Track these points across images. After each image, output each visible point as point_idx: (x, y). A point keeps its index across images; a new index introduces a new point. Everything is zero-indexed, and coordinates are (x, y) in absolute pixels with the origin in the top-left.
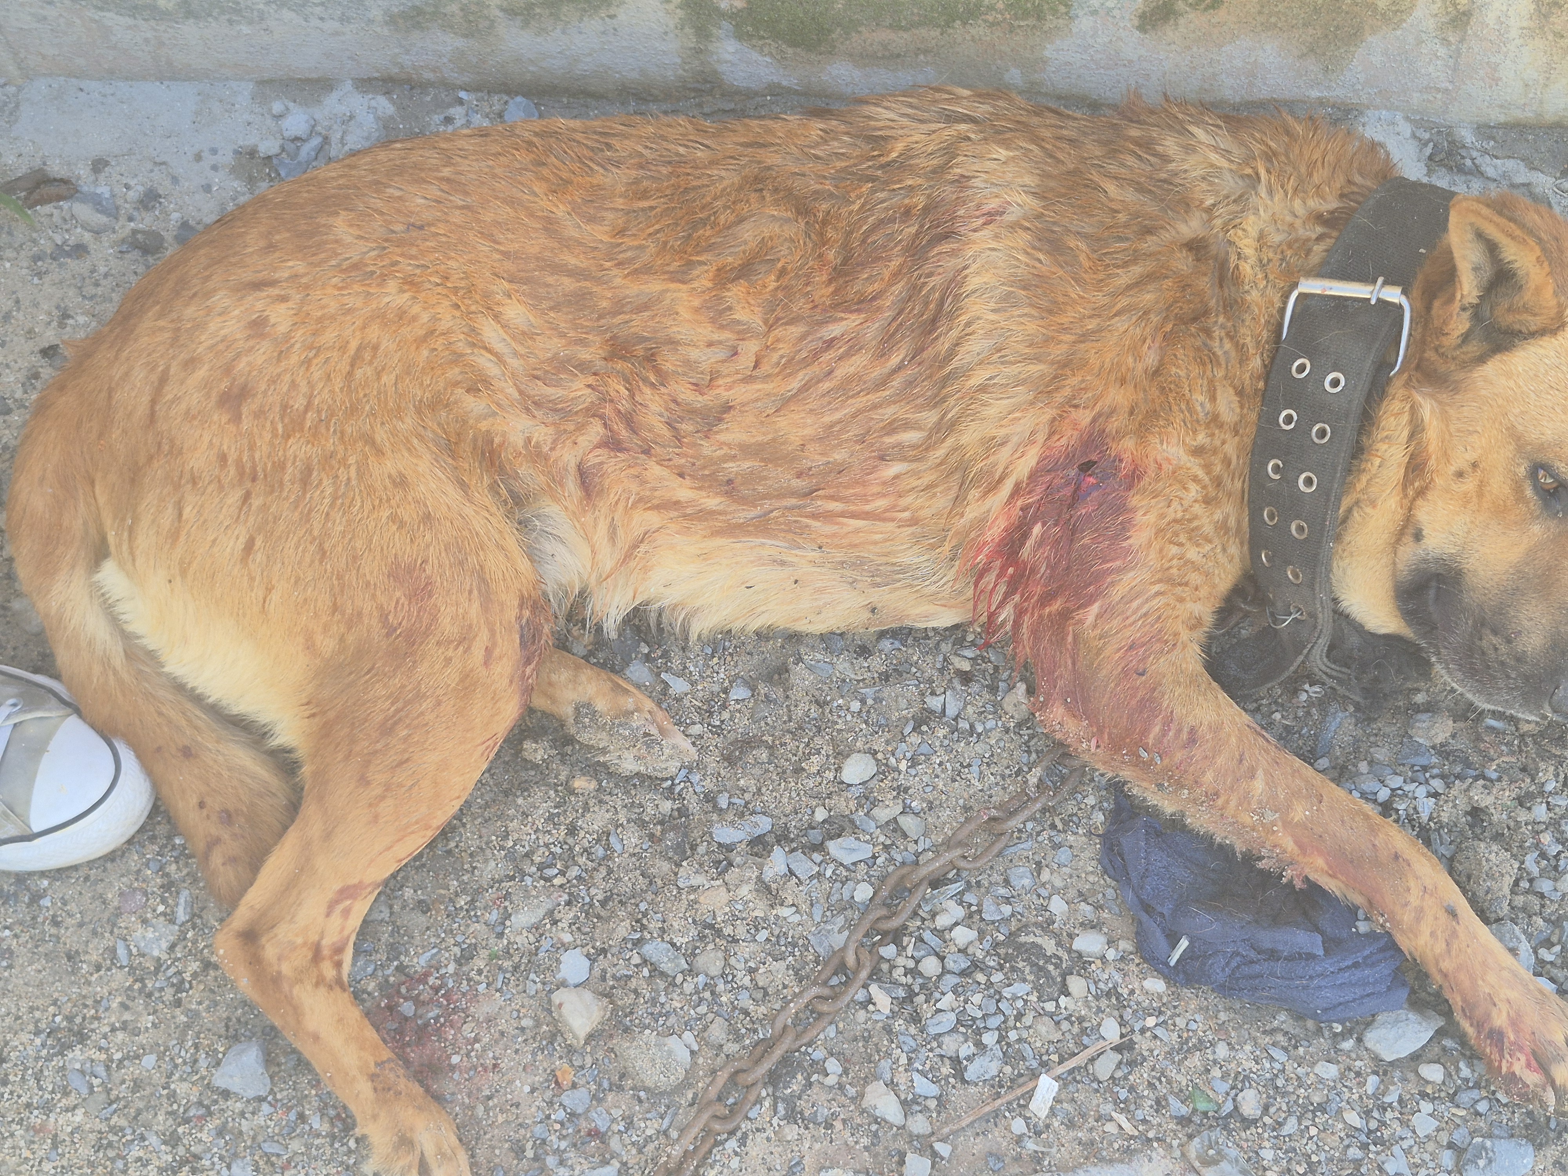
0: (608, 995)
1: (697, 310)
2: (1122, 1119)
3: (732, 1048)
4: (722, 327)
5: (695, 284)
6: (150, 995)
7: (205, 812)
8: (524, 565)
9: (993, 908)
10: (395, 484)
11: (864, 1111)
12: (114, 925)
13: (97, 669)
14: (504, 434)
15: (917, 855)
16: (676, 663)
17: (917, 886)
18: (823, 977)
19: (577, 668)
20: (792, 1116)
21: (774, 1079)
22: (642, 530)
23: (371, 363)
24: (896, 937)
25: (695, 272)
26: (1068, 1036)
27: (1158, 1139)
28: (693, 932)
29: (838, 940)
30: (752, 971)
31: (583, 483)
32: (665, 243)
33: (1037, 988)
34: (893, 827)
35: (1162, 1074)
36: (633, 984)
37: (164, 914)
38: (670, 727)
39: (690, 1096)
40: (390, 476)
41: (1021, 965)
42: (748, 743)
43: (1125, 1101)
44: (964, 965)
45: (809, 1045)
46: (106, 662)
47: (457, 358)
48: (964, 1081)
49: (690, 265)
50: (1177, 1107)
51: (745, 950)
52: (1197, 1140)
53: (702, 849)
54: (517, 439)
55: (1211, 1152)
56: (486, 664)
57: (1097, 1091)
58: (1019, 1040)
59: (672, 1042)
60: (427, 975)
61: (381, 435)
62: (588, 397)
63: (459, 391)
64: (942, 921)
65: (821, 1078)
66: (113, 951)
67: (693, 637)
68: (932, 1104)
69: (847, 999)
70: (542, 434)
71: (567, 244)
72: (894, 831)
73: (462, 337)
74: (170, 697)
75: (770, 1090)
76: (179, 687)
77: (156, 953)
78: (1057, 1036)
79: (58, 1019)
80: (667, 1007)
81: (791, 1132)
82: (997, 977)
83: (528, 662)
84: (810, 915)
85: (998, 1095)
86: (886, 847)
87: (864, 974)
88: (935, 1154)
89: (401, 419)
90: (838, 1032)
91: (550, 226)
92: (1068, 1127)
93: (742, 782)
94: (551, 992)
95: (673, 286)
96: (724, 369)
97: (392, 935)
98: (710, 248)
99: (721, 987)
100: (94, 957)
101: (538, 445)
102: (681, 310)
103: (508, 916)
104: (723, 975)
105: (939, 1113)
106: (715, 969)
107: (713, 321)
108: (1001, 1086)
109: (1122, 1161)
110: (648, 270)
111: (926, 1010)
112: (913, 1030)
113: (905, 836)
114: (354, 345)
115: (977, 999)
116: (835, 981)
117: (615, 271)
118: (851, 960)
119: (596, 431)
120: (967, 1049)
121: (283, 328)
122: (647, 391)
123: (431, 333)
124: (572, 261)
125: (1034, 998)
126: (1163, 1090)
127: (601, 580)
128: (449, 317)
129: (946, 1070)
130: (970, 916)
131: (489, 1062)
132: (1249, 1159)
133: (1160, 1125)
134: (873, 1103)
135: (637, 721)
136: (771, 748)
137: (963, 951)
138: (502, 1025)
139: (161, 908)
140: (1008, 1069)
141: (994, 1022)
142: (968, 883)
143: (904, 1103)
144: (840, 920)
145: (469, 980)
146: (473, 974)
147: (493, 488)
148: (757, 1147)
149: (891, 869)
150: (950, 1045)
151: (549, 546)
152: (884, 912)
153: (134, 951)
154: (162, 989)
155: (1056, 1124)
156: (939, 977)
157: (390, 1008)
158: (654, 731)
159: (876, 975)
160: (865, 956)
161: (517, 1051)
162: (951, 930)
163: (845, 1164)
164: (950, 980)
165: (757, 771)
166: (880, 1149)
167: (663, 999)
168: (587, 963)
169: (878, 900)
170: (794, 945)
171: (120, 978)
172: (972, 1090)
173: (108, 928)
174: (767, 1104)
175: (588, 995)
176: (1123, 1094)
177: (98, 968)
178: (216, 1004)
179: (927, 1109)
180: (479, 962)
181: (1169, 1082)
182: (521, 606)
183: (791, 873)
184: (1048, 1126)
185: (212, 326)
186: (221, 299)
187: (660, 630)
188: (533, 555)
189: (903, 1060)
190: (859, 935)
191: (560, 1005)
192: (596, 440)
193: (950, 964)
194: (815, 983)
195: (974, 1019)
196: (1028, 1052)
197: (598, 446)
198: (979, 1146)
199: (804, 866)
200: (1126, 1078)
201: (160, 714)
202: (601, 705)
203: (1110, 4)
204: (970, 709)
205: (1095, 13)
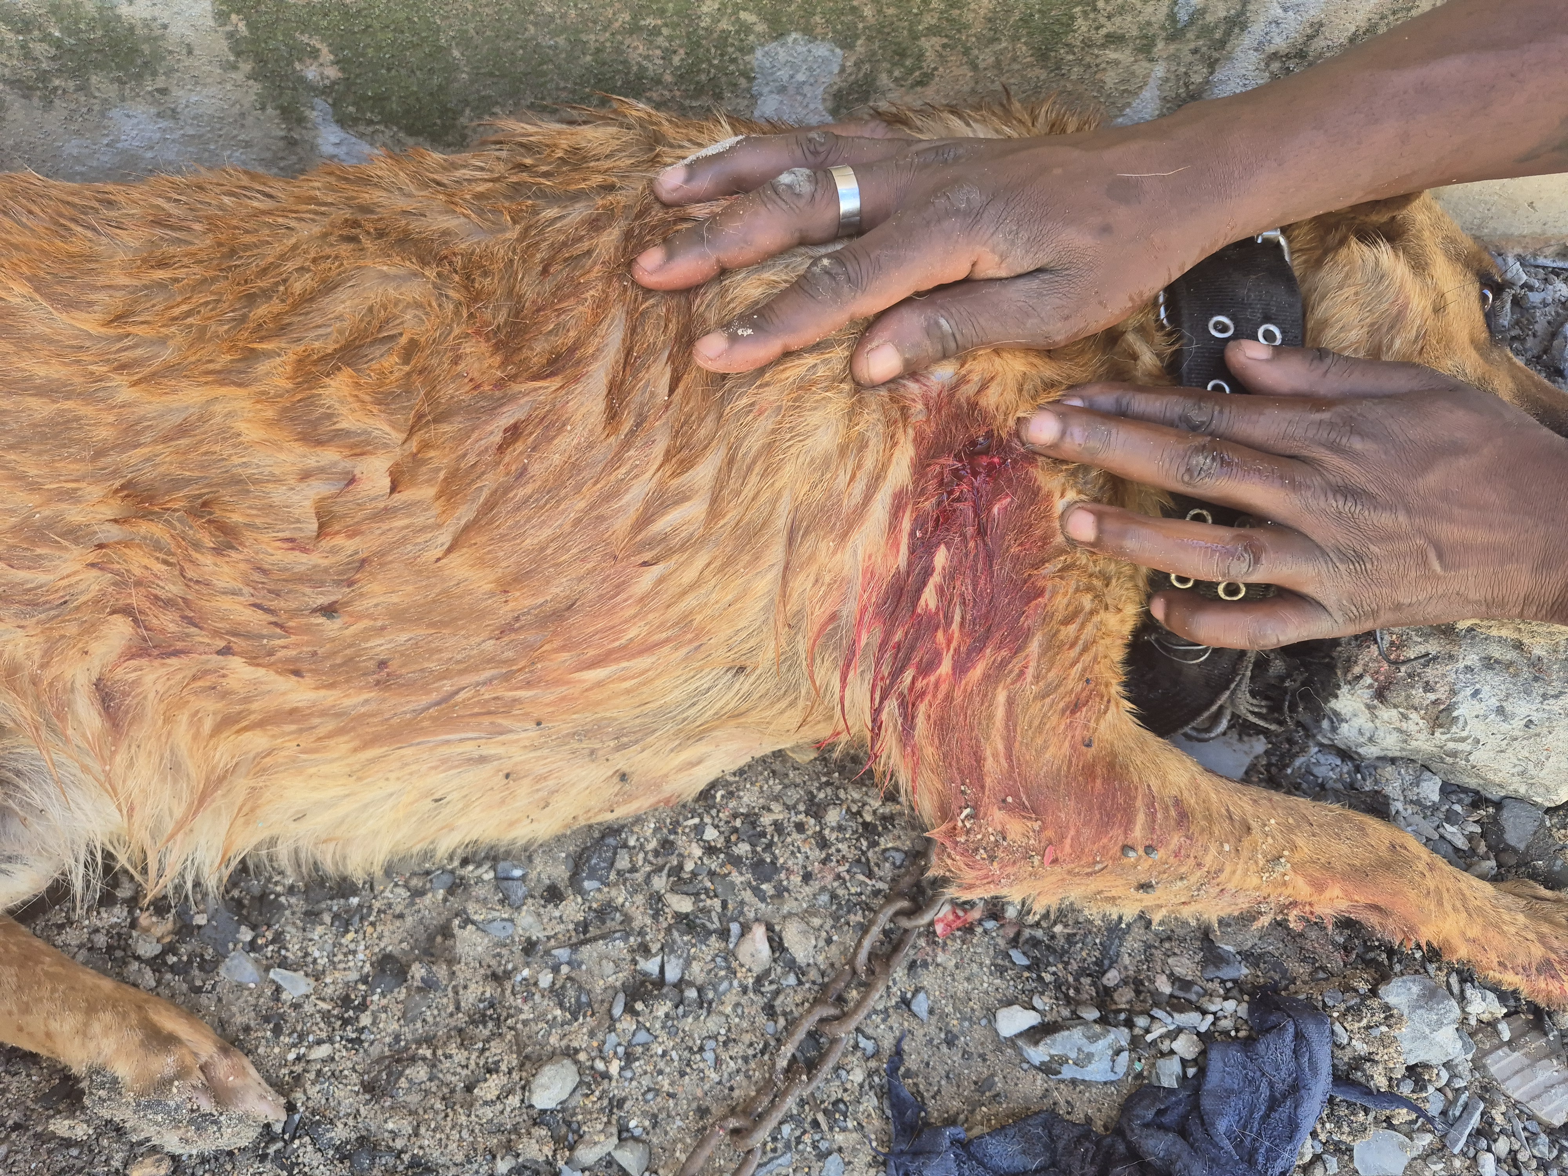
34: (607, 1165)
42: (399, 1059)
72: (609, 1169)
203: (801, 77)
204: (696, 967)
205: (782, 90)
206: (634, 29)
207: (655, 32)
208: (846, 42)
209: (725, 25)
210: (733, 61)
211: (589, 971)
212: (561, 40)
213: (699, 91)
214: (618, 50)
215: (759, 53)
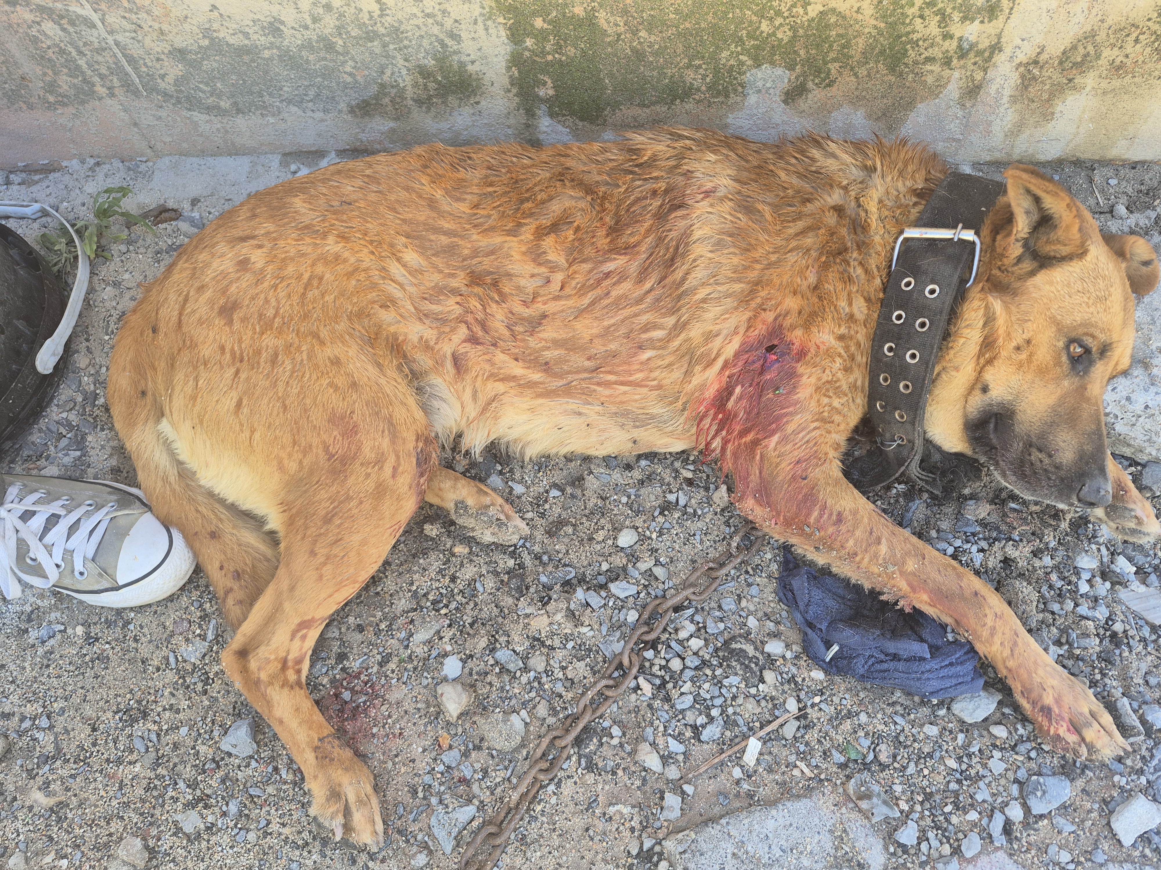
0: (473, 686)
1: (524, 254)
2: (802, 765)
3: (551, 720)
4: (540, 264)
5: (523, 237)
6: (188, 687)
7: (223, 572)
8: (419, 414)
9: (713, 625)
10: (332, 363)
11: (636, 763)
12: (169, 642)
13: (160, 484)
14: (406, 335)
15: (665, 591)
16: (517, 476)
17: (666, 612)
18: (609, 672)
19: (456, 479)
20: (591, 767)
21: (578, 742)
22: (493, 393)
24: (653, 645)
25: (524, 229)
26: (766, 710)
27: (828, 780)
28: (527, 643)
29: (618, 647)
30: (563, 668)
31: (456, 364)
32: (504, 212)
33: (745, 679)
34: (649, 574)
35: (827, 734)
36: (489, 678)
37: (200, 635)
39: (525, 753)
40: (329, 358)
41: (734, 664)
42: (561, 523)
43: (804, 753)
44: (697, 664)
45: (601, 717)
46: (165, 479)
47: (374, 286)
48: (700, 741)
49: (520, 225)
50: (838, 757)
51: (559, 654)
52: (853, 780)
53: (532, 590)
54: (414, 338)
55: (863, 789)
56: (393, 476)
57: (785, 746)
58: (735, 713)
59: (514, 717)
60: (360, 673)
62: (458, 310)
63: (376, 306)
64: (683, 635)
65: (609, 740)
66: (167, 659)
67: (527, 459)
68: (681, 758)
69: (624, 687)
70: (430, 334)
71: (441, 214)
72: (650, 576)
73: (377, 273)
74: (205, 500)
75: (576, 750)
76: (211, 494)
77: (193, 660)
78: (758, 710)
79: (131, 702)
80: (510, 693)
81: (590, 778)
82: (718, 672)
83: (422, 475)
84: (600, 631)
85: (722, 751)
86: (645, 586)
87: (634, 671)
88: (683, 792)
90: (619, 708)
91: (432, 204)
92: (769, 772)
93: (557, 547)
94: (437, 684)
95: (508, 238)
97: (339, 648)
98: (531, 215)
99: (544, 679)
100: (156, 663)
101: (427, 341)
102: (513, 253)
103: (412, 635)
104: (546, 671)
105: (685, 763)
106: (541, 668)
107: (534, 260)
108: (724, 744)
109: (805, 797)
110: (492, 229)
111: (674, 694)
112: (666, 707)
113: (657, 579)
114: (306, 276)
115: (706, 686)
116: (616, 674)
117: (474, 231)
118: (626, 662)
119: (463, 332)
120: (701, 720)
121: (259, 265)
122: (494, 306)
124: (447, 225)
125: (743, 685)
126: (827, 744)
127: (469, 425)
128: (368, 260)
129: (689, 734)
130: (699, 630)
131: (397, 732)
132: (886, 791)
133: (827, 769)
134: (642, 758)
135: (492, 511)
136: (574, 525)
137: (696, 654)
138: (406, 706)
139: (198, 631)
140: (728, 733)
141: (718, 702)
142: (696, 608)
143: (662, 757)
144: (618, 634)
145: (386, 676)
146: (388, 673)
147: (400, 368)
148: (568, 789)
149: (649, 600)
150: (690, 718)
151: (436, 403)
152: (645, 629)
153: (180, 659)
154: (195, 683)
155: (761, 770)
156: (682, 671)
157: (337, 695)
158: (502, 517)
159: (642, 669)
160: (635, 658)
161: (414, 724)
162: (688, 640)
163: (626, 801)
164: (689, 673)
165: (566, 540)
166: (647, 788)
167: (508, 688)
168: (460, 664)
169: (641, 621)
170: (590, 650)
171: (171, 676)
172: (705, 746)
173: (165, 644)
174: (574, 759)
175: (459, 687)
176: (802, 748)
177: (158, 669)
178: (228, 692)
179: (677, 761)
180: (392, 665)
181: (831, 740)
182: (417, 440)
183: (588, 604)
184: (755, 772)
185: (215, 265)
186: (222, 247)
187: (509, 456)
188: (426, 409)
189: (661, 728)
190: (631, 645)
191: (442, 694)
192: (463, 337)
193: (688, 663)
194: (603, 677)
195: (705, 700)
196: (741, 722)
197: (465, 341)
198: (712, 786)
199: (595, 600)
200: (802, 737)
201: (197, 511)
202: (470, 502)
203: (768, 85)
204: (693, 501)
205: (759, 91)
206: (689, 66)
207: (699, 67)
208: (791, 67)
209: (732, 62)
210: (736, 79)
211: (644, 499)
212: (655, 73)
213: (719, 94)
214: (681, 77)
215: (748, 75)
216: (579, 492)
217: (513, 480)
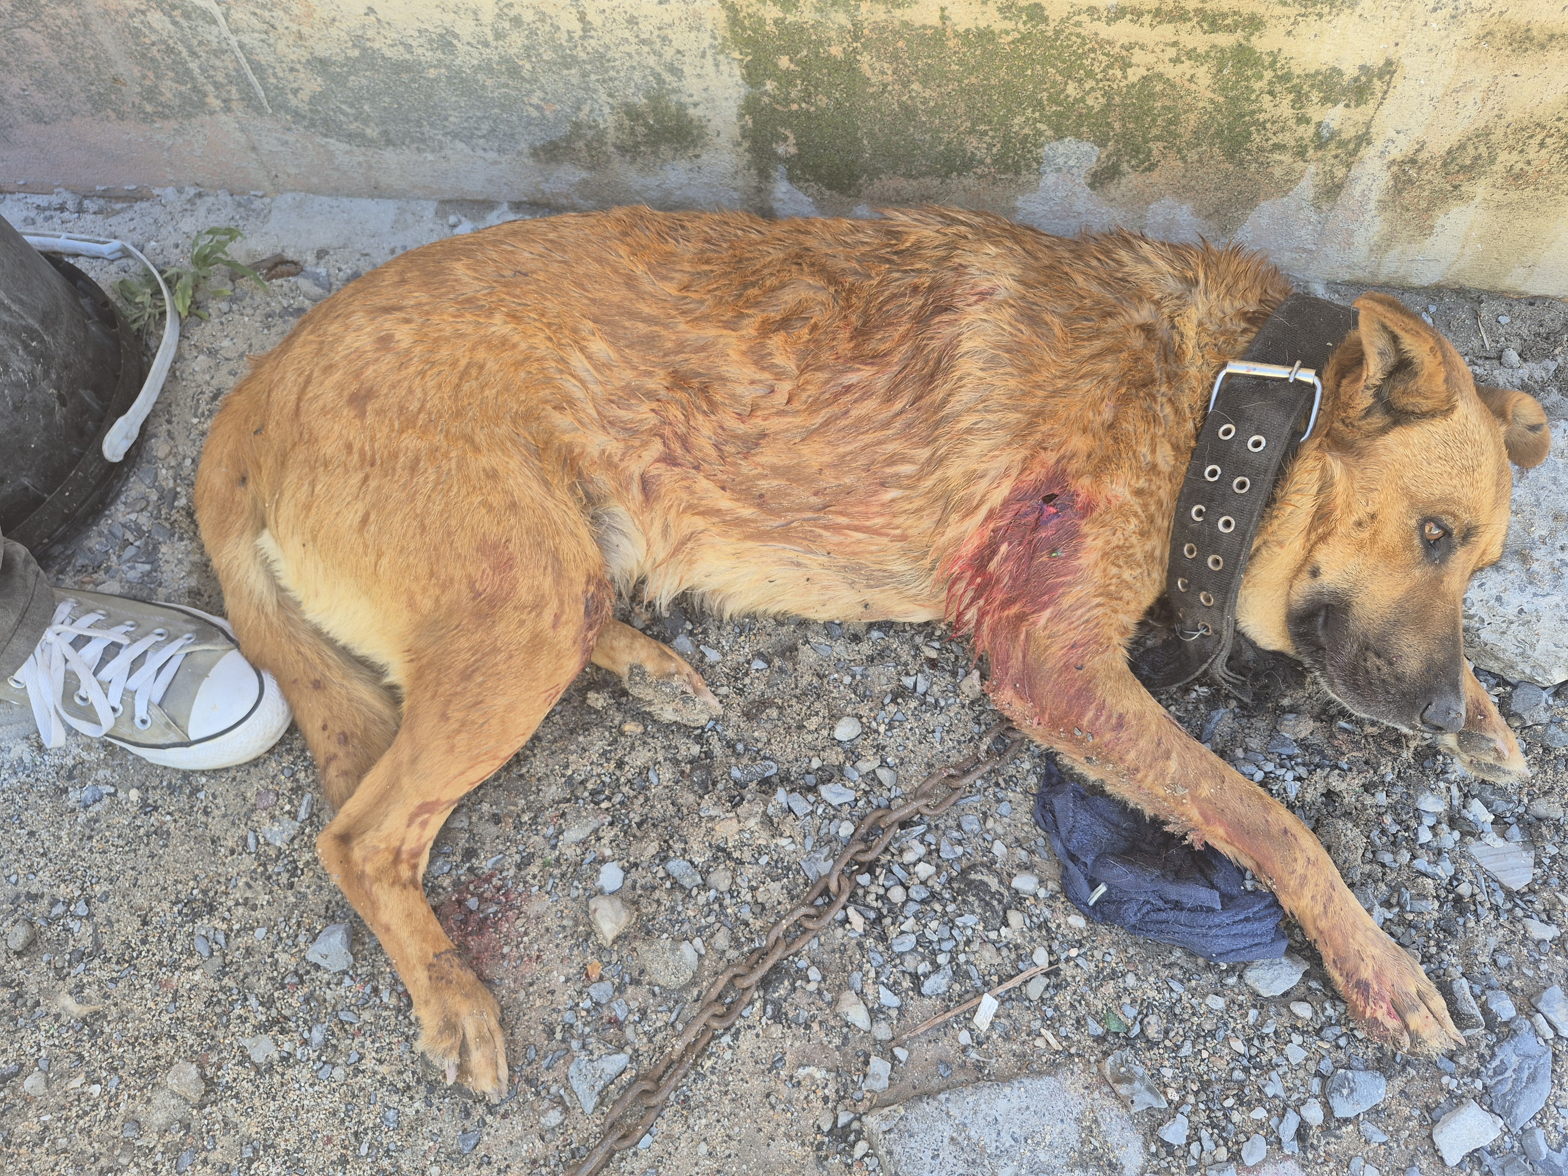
0: (635, 903)
1: (744, 353)
2: (1048, 1034)
3: (732, 954)
4: (763, 369)
6: (269, 878)
7: (327, 733)
8: (592, 550)
9: (949, 848)
10: (488, 476)
11: (837, 1016)
12: (249, 818)
13: (253, 614)
14: (584, 446)
15: (890, 800)
16: (712, 639)
17: (890, 826)
18: (811, 898)
19: (634, 637)
20: (778, 1017)
21: (765, 984)
22: (690, 531)
23: (477, 379)
24: (870, 868)
26: (1007, 961)
27: (1079, 1055)
28: (709, 854)
29: (825, 867)
30: (753, 889)
31: (644, 489)
33: (985, 920)
34: (872, 777)
35: (1082, 997)
36: (657, 894)
37: (289, 812)
38: (703, 687)
39: (695, 993)
40: (484, 470)
41: (971, 899)
42: (763, 704)
43: (1051, 1019)
44: (924, 895)
45: (796, 954)
46: (260, 609)
47: (548, 381)
48: (920, 994)
50: (1096, 1029)
51: (749, 871)
52: (1111, 1058)
53: (720, 786)
54: (594, 451)
55: (1123, 1070)
56: (554, 626)
57: (1028, 1008)
58: (967, 962)
59: (685, 947)
60: (492, 876)
61: (480, 437)
62: (653, 420)
63: (549, 408)
64: (909, 857)
65: (804, 984)
66: (245, 839)
67: (726, 616)
68: (894, 1013)
69: (828, 918)
70: (614, 447)
71: (641, 295)
72: (873, 779)
73: (553, 364)
74: (310, 640)
75: (761, 993)
76: (317, 632)
77: (278, 844)
78: (997, 961)
79: (195, 892)
80: (683, 915)
81: (776, 1031)
82: (951, 908)
83: (590, 627)
84: (803, 845)
85: (948, 1009)
86: (866, 793)
87: (844, 899)
88: (894, 1058)
89: (497, 425)
90: (820, 945)
91: (630, 281)
92: (1005, 1040)
93: (756, 734)
94: (590, 897)
96: (762, 403)
97: (468, 841)
98: (757, 304)
99: (727, 901)
100: (230, 843)
101: (610, 456)
103: (561, 832)
104: (730, 891)
105: (899, 1020)
106: (724, 886)
107: (756, 363)
108: (951, 1000)
109: (1049, 1074)
111: (893, 932)
112: (881, 948)
113: (881, 784)
114: (463, 362)
115: (934, 925)
116: (820, 901)
118: (833, 886)
119: (657, 447)
120: (924, 967)
121: (404, 345)
123: (528, 358)
125: (980, 927)
126: (1082, 1010)
127: (655, 567)
128: (543, 347)
129: (907, 984)
130: (930, 853)
131: (534, 954)
132: (1152, 1076)
133: (1079, 1041)
134: (845, 1010)
135: (676, 681)
136: (780, 708)
137: (923, 883)
138: (548, 921)
139: (287, 807)
140: (957, 987)
141: (947, 946)
142: (929, 825)
143: (870, 1011)
144: (826, 850)
145: (525, 882)
146: (528, 878)
147: (572, 488)
148: (747, 1042)
149: (869, 810)
150: (910, 963)
151: (614, 538)
152: (862, 847)
153: (262, 840)
154: (279, 874)
155: (995, 1036)
156: (904, 904)
157: (460, 902)
158: (690, 690)
159: (853, 898)
160: (845, 883)
161: (557, 946)
162: (915, 865)
163: (820, 1062)
164: (913, 907)
165: (769, 726)
166: (848, 1049)
167: (680, 908)
168: (621, 874)
169: (857, 836)
170: (789, 869)
171: (248, 862)
172: (927, 1002)
173: (244, 821)
174: (758, 1004)
175: (618, 903)
176: (1050, 1013)
177: (232, 852)
178: (321, 888)
179: (890, 1017)
180: (534, 869)
181: (1087, 1005)
182: (588, 583)
183: (790, 810)
184: (988, 1038)
185: (348, 340)
186: (359, 319)
187: (703, 613)
188: (602, 543)
189: (872, 974)
190: (842, 865)
191: (595, 910)
192: (656, 455)
193: (913, 894)
194: (803, 904)
195: (931, 942)
196: (974, 973)
197: (658, 460)
198: (930, 1052)
199: (800, 805)
200: (1052, 999)
201: (299, 652)
202: (649, 667)
203: (1071, 163)
204: (935, 688)
205: (1059, 170)
206: (972, 131)
207: (985, 133)
208: (1102, 143)
209: (1027, 131)
210: (1030, 152)
211: (872, 681)
212: (928, 137)
213: (1007, 169)
214: (961, 144)
215: (1046, 148)
216: (790, 666)
217: (706, 643)
